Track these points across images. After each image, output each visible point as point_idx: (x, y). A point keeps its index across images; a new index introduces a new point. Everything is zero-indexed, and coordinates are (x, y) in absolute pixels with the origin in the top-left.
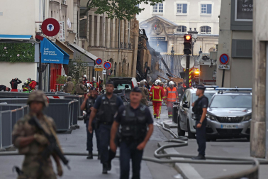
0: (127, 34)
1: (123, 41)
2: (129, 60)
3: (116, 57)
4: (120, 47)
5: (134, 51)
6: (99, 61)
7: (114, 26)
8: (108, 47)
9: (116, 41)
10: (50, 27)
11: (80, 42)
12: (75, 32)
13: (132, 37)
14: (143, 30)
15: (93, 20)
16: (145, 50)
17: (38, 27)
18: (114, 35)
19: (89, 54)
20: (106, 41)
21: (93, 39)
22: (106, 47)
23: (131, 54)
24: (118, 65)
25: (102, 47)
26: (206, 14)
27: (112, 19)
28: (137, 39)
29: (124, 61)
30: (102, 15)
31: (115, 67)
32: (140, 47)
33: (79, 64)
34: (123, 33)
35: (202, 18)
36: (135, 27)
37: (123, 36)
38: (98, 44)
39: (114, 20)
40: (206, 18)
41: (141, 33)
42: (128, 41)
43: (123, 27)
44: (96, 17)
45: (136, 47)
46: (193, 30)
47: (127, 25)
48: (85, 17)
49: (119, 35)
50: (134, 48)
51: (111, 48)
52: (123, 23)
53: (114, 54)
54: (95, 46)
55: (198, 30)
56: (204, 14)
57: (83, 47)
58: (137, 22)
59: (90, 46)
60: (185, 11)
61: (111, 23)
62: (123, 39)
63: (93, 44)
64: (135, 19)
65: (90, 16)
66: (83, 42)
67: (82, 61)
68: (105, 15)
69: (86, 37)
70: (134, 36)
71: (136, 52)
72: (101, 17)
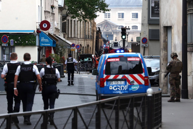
0: (89, 30)
1: (87, 34)
2: (91, 45)
3: (83, 43)
4: (85, 38)
5: (93, 40)
6: (73, 45)
7: (82, 25)
8: (79, 37)
9: (83, 34)
10: (45, 25)
11: (62, 35)
12: (60, 28)
13: (92, 32)
14: (99, 28)
15: (70, 22)
16: (100, 39)
17: (38, 26)
18: (82, 31)
19: (68, 41)
20: (77, 34)
21: (70, 33)
22: (77, 38)
23: (92, 42)
24: (84, 48)
25: (75, 38)
26: (135, 19)
27: (80, 22)
28: (95, 33)
29: (88, 46)
30: (75, 19)
31: (83, 49)
32: (97, 38)
33: (62, 47)
34: (87, 29)
35: (133, 21)
36: (94, 26)
37: (87, 31)
38: (73, 36)
39: (82, 22)
40: (135, 21)
41: (98, 29)
42: (90, 34)
43: (87, 26)
44: (71, 21)
45: (95, 37)
46: (127, 27)
47: (89, 25)
48: (65, 21)
49: (85, 31)
50: (93, 38)
51: (80, 38)
52: (87, 24)
53: (82, 42)
54: (71, 37)
55: (130, 27)
56: (134, 19)
57: (64, 38)
58: (95, 23)
59: (68, 37)
60: (123, 17)
61: (80, 24)
62: (87, 33)
63: (70, 36)
64: (94, 21)
65: (68, 20)
66: (64, 35)
67: (64, 45)
68: (77, 19)
69: (66, 32)
70: (94, 31)
71: (95, 40)
72: (74, 21)
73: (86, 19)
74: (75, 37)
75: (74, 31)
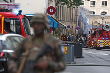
0: (73, 15)
1: (72, 18)
4: (71, 21)
5: (76, 23)
8: (66, 21)
9: (69, 18)
13: (76, 16)
15: (59, 8)
16: (81, 22)
18: (68, 15)
20: (65, 18)
21: (59, 17)
22: (64, 21)
23: (75, 24)
28: (78, 17)
29: (72, 27)
34: (72, 14)
35: (103, 8)
36: (77, 11)
37: (72, 16)
38: (61, 20)
39: (68, 8)
41: (80, 14)
42: (74, 18)
43: (72, 12)
44: (61, 7)
45: (78, 21)
47: (74, 11)
49: (70, 15)
50: (76, 21)
51: (67, 21)
52: (72, 10)
58: (77, 9)
61: (67, 10)
62: (72, 17)
65: (58, 6)
69: (57, 16)
70: (77, 15)
71: (77, 23)
72: (63, 7)
75: (63, 15)
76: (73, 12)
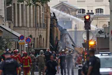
0: (41, 16)
1: (39, 22)
2: (44, 36)
3: (35, 34)
4: (37, 26)
5: (47, 29)
6: (22, 37)
7: (32, 11)
8: (28, 26)
9: (33, 22)
11: (7, 24)
12: (4, 16)
13: (45, 19)
14: (54, 13)
15: (16, 7)
16: (55, 28)
18: (32, 17)
19: (15, 33)
20: (26, 22)
21: (17, 21)
22: (26, 27)
23: (45, 32)
24: (36, 40)
27: (30, 6)
28: (49, 20)
29: (40, 36)
30: (22, 3)
31: (34, 41)
32: (52, 26)
33: (8, 40)
34: (38, 16)
35: (97, 3)
36: (47, 11)
37: (39, 18)
38: (21, 25)
39: (32, 6)
41: (52, 15)
42: (42, 21)
43: (38, 12)
44: (18, 5)
45: (49, 26)
46: (90, 12)
47: (41, 10)
48: (10, 5)
49: (36, 17)
50: (47, 26)
51: (30, 27)
52: (38, 9)
53: (33, 31)
54: (19, 26)
55: (94, 12)
57: (10, 27)
58: (48, 8)
59: (14, 26)
61: (30, 9)
62: (38, 20)
63: (17, 25)
64: (47, 5)
65: (14, 4)
66: (9, 23)
67: (10, 37)
68: (25, 3)
69: (11, 20)
70: (47, 17)
71: (49, 30)
72: (22, 5)
73: (37, 3)
74: (23, 26)
75: (22, 18)
76: (40, 12)
